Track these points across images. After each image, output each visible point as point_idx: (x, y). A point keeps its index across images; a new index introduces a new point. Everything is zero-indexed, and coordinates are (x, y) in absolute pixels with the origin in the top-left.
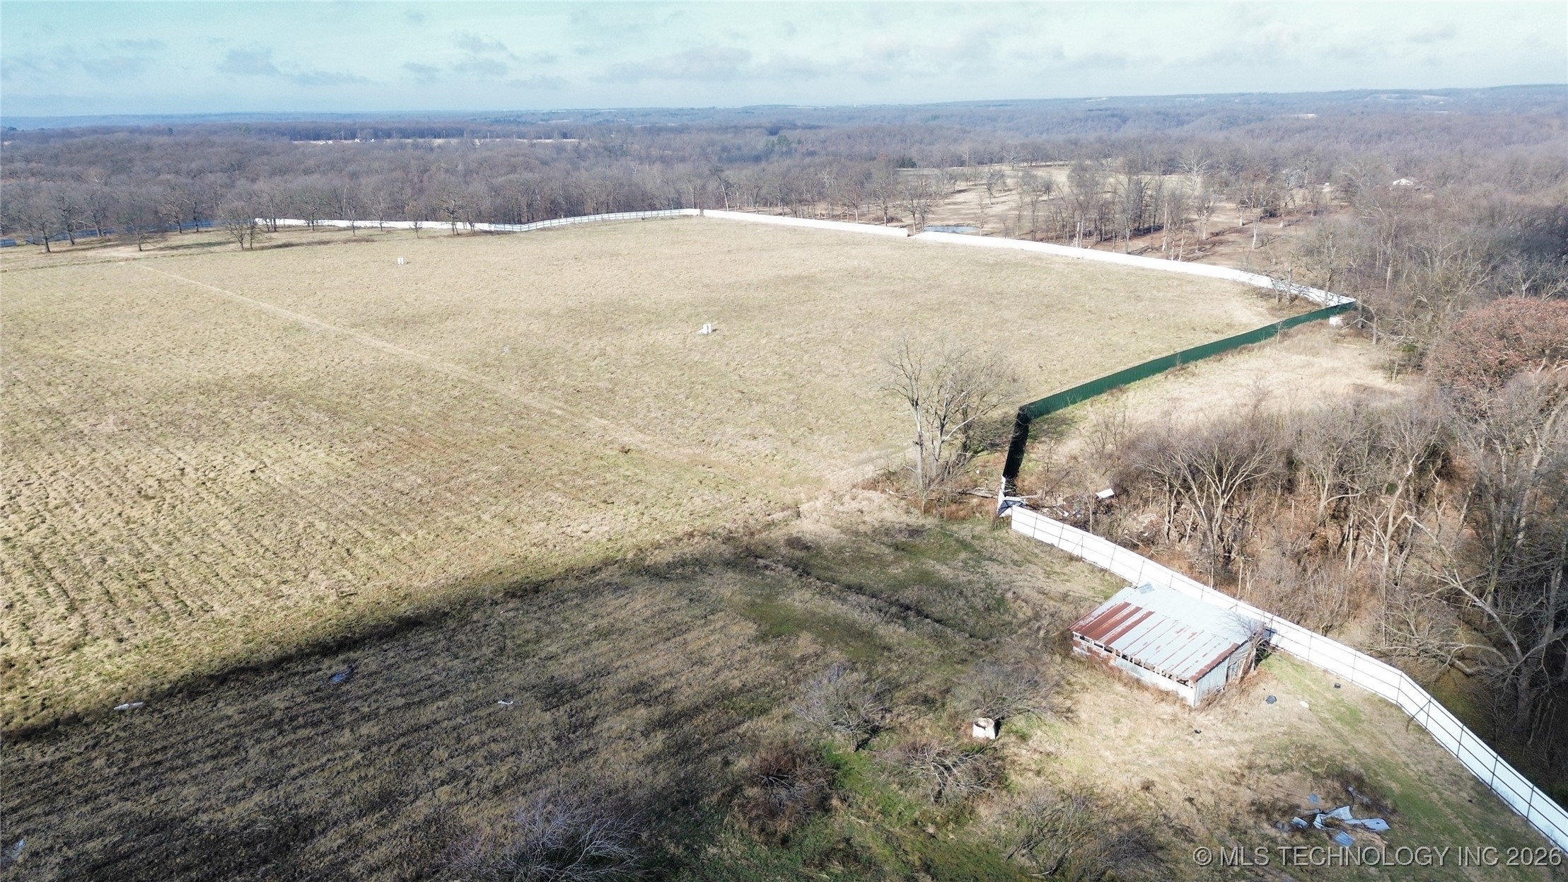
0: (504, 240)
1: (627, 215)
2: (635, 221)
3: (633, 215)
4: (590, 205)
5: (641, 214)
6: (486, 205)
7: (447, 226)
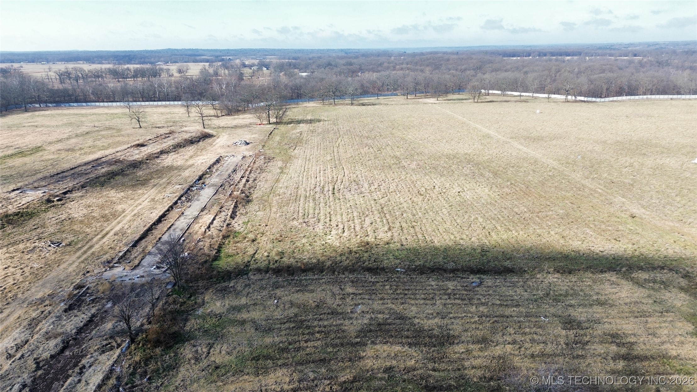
0: (590, 105)
1: (662, 97)
2: (667, 100)
3: (666, 97)
4: (641, 90)
5: (671, 96)
6: (585, 88)
7: (563, 97)
